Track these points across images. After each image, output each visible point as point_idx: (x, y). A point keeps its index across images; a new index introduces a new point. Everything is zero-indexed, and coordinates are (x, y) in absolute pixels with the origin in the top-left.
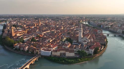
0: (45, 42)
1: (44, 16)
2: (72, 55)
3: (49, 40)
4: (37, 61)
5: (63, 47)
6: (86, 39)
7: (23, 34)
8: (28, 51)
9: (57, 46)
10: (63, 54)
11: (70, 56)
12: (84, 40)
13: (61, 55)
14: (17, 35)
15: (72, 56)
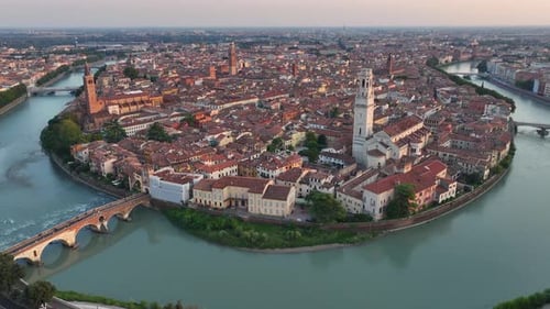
0: (198, 144)
1: (288, 35)
2: (280, 209)
3: (216, 136)
4: (126, 220)
5: (260, 170)
6: (385, 141)
7: (140, 106)
8: (111, 177)
9: (235, 167)
10: (240, 203)
11: (268, 213)
12: (373, 147)
13: (233, 204)
14: (110, 111)
15: (274, 213)
